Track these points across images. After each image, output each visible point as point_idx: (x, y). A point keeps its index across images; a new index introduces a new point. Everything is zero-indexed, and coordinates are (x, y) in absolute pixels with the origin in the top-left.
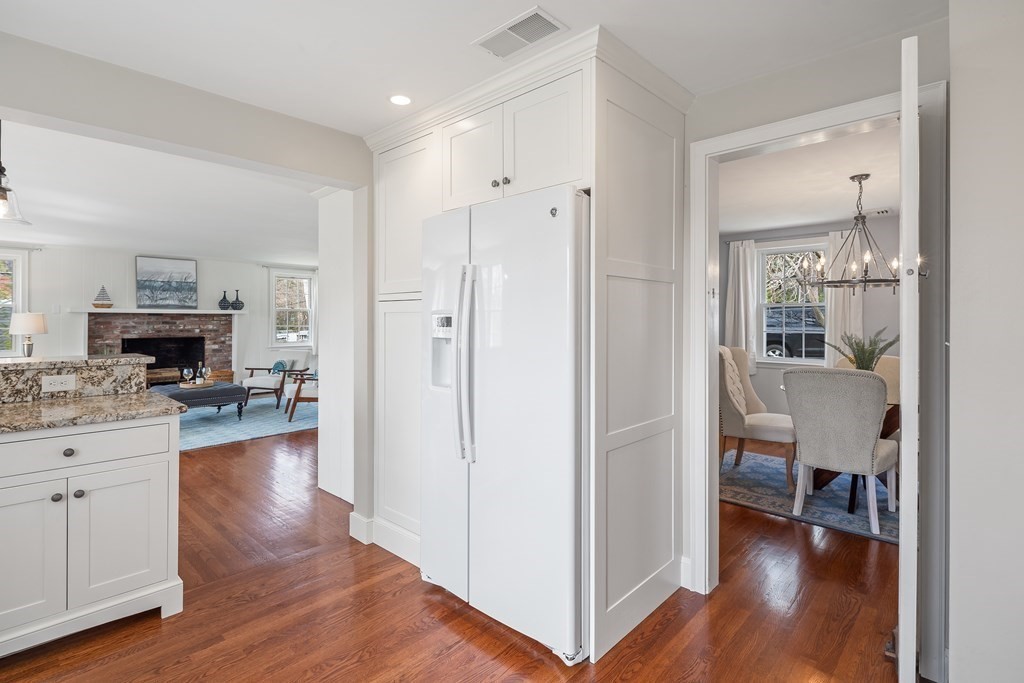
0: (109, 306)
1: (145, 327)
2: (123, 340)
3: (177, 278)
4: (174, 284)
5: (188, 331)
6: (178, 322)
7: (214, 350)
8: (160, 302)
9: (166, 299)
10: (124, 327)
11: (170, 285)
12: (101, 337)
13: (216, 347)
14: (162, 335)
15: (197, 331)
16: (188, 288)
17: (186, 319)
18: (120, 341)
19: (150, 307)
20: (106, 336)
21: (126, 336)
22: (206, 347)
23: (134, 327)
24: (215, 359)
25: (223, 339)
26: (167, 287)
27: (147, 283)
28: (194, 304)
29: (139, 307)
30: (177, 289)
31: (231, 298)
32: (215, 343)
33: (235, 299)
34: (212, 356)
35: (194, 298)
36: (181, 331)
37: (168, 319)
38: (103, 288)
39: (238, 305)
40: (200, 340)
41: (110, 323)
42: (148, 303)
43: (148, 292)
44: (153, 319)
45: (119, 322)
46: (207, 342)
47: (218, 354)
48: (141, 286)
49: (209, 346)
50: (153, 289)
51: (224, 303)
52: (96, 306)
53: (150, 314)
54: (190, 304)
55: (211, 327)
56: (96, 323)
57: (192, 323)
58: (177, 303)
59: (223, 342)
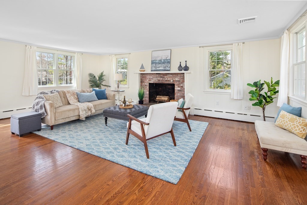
0: (144, 71)
1: (155, 79)
2: (149, 83)
3: (164, 58)
4: (162, 61)
5: (169, 81)
6: (165, 77)
7: (178, 90)
8: (158, 69)
9: (159, 67)
10: (150, 79)
11: (161, 61)
12: (144, 82)
13: (179, 89)
14: (160, 82)
15: (172, 81)
16: (168, 62)
17: (168, 76)
18: (148, 84)
19: (155, 71)
20: (145, 82)
21: (150, 82)
22: (175, 88)
23: (152, 79)
24: (179, 94)
25: (182, 85)
26: (160, 62)
27: (154, 61)
28: (169, 69)
29: (152, 71)
30: (164, 63)
31: (183, 65)
32: (179, 87)
33: (185, 66)
34: (178, 93)
35: (169, 66)
36: (166, 81)
37: (162, 76)
38: (142, 65)
39: (186, 68)
40: (173, 85)
41: (146, 77)
42: (154, 69)
43: (154, 65)
44: (157, 75)
45: (148, 77)
46: (176, 86)
47: (180, 92)
48: (153, 63)
49: (177, 88)
50: (156, 63)
51: (180, 68)
52: (141, 71)
53: (157, 74)
54: (168, 69)
55: (177, 79)
56: (143, 77)
57: (170, 77)
58: (163, 69)
59: (182, 87)
